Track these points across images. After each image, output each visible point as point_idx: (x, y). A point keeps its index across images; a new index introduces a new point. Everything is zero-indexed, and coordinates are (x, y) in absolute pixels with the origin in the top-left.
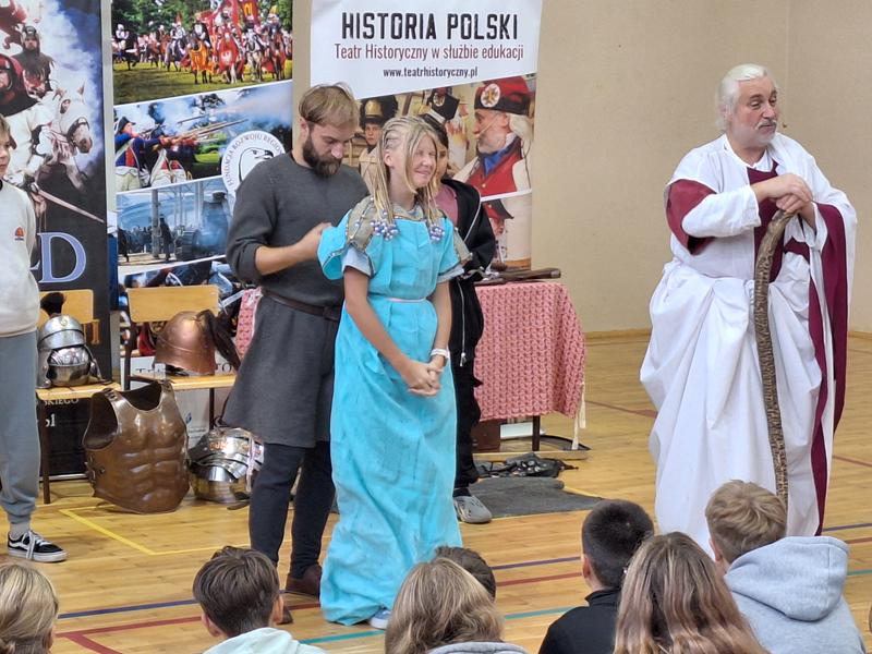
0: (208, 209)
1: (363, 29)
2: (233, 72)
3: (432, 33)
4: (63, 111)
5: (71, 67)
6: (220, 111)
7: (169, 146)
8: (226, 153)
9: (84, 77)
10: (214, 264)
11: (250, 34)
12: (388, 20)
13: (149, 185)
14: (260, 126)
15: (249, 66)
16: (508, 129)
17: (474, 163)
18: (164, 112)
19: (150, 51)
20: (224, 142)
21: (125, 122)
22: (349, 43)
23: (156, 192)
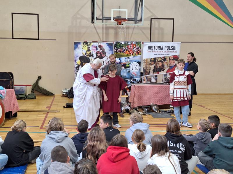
0: (127, 73)
1: (151, 48)
2: (132, 54)
3: (162, 49)
4: (107, 59)
5: (109, 53)
6: (130, 59)
7: (122, 64)
8: (130, 65)
10: (128, 80)
11: (134, 49)
12: (155, 47)
14: (135, 62)
15: (134, 53)
16: (174, 63)
17: (169, 67)
18: (121, 59)
19: (120, 51)
20: (130, 64)
22: (149, 50)
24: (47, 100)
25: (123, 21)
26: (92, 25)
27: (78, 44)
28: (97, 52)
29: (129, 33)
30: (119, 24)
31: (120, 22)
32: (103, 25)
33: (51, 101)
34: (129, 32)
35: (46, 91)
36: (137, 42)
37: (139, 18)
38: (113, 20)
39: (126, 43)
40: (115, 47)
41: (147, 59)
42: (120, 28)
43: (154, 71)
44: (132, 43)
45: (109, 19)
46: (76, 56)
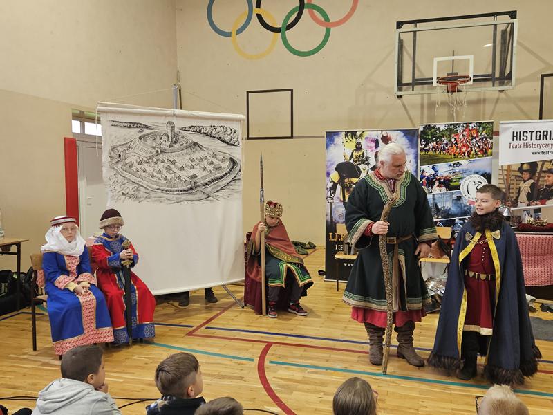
0: (454, 202)
1: (522, 137)
6: (460, 168)
7: (439, 179)
8: (462, 182)
9: (411, 157)
10: (457, 221)
11: (474, 141)
13: (431, 192)
14: (477, 173)
15: (472, 152)
18: (437, 168)
19: (433, 148)
20: (462, 178)
21: (423, 171)
22: (515, 142)
27: (335, 135)
39: (452, 127)
41: (509, 166)
43: (530, 197)
44: (467, 126)
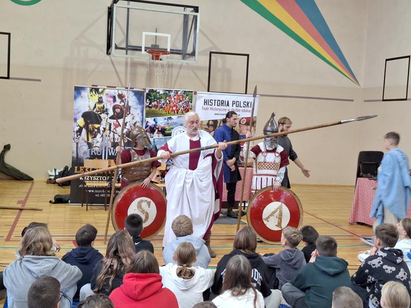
1: (209, 103)
2: (176, 112)
3: (228, 105)
4: (133, 119)
5: (136, 109)
6: (172, 121)
7: (158, 128)
8: (173, 131)
9: (139, 111)
12: (216, 101)
13: (153, 137)
15: (180, 111)
18: (157, 120)
19: (155, 106)
21: (148, 122)
22: (206, 106)
23: (154, 139)
24: (18, 188)
25: (163, 54)
26: (108, 57)
27: (82, 90)
28: (116, 105)
29: (172, 76)
30: (155, 58)
31: (157, 54)
32: (127, 58)
33: (28, 190)
34: (172, 73)
35: (18, 171)
36: (185, 91)
37: (190, 50)
38: (145, 50)
39: (167, 92)
40: (147, 98)
41: (203, 121)
42: (157, 65)
44: (177, 93)
45: (138, 49)
46: (76, 112)
